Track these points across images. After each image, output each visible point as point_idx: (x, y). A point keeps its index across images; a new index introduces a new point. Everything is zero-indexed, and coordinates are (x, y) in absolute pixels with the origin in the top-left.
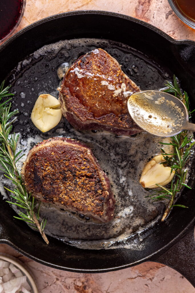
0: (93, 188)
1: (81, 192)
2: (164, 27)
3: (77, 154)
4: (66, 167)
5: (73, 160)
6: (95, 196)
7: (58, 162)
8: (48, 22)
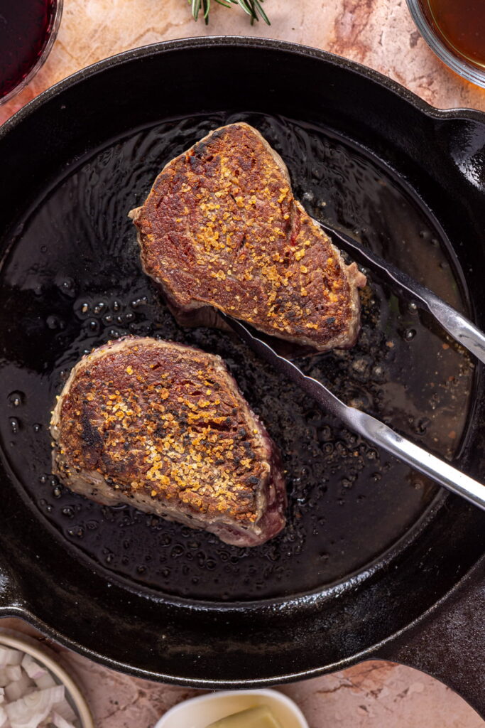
0: (229, 455)
1: (201, 465)
2: (406, 66)
3: (188, 371)
4: (162, 403)
5: (180, 386)
6: (234, 475)
7: (142, 390)
8: (120, 65)
